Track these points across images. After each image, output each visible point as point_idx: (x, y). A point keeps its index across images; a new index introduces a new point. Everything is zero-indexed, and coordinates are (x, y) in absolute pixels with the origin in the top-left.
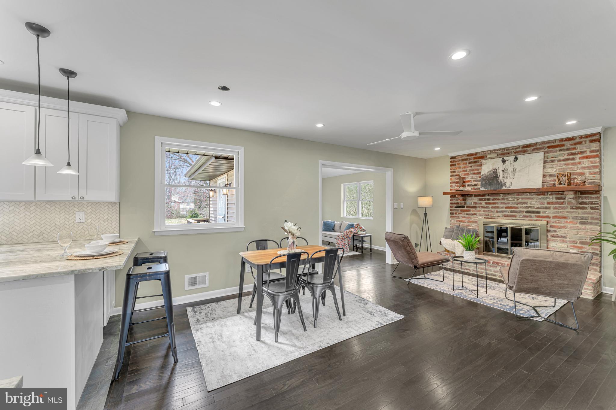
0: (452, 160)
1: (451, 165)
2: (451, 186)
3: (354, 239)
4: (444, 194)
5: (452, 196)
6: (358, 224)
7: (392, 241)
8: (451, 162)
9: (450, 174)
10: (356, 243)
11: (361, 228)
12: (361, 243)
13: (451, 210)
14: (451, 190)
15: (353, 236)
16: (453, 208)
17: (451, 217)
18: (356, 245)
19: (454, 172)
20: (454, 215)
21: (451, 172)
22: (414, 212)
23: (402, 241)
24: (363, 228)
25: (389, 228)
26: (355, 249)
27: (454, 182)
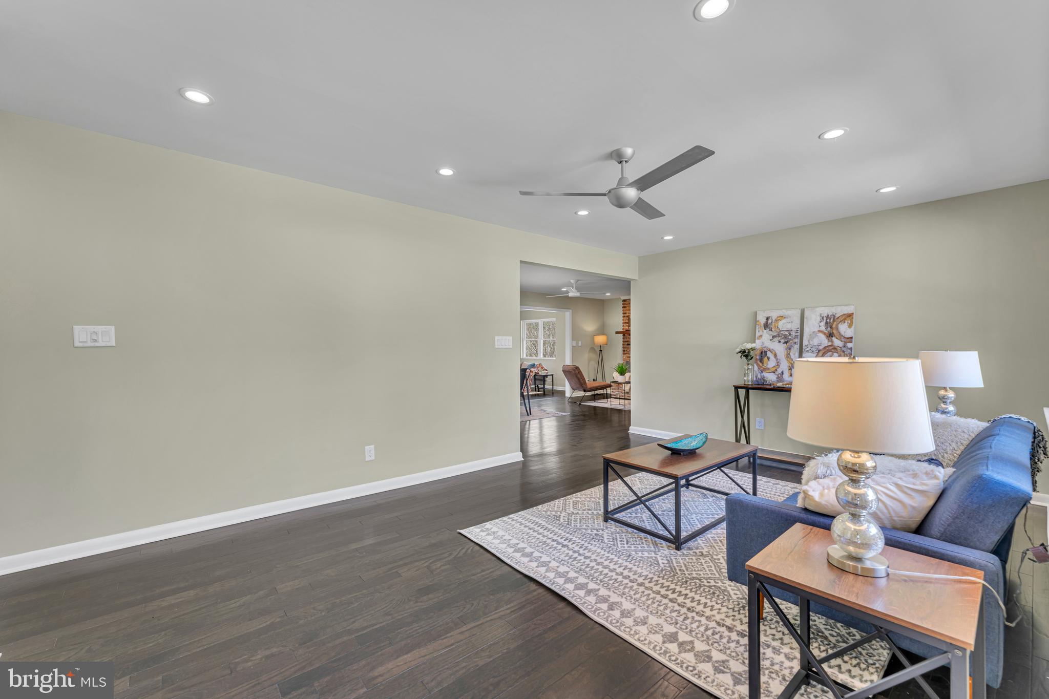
0: (624, 302)
1: (623, 308)
2: (623, 326)
3: (535, 379)
4: (617, 333)
5: (624, 335)
6: (540, 364)
7: (567, 371)
8: (623, 304)
9: (623, 315)
10: (537, 382)
11: (542, 367)
12: (542, 382)
13: (623, 347)
14: (623, 329)
15: (535, 375)
16: (625, 346)
17: (624, 354)
18: (538, 386)
19: (625, 313)
20: (626, 352)
21: (623, 313)
22: (592, 349)
23: (574, 370)
24: (545, 368)
25: (568, 362)
26: (537, 389)
27: (625, 323)
